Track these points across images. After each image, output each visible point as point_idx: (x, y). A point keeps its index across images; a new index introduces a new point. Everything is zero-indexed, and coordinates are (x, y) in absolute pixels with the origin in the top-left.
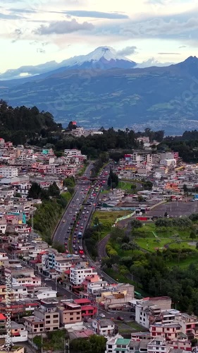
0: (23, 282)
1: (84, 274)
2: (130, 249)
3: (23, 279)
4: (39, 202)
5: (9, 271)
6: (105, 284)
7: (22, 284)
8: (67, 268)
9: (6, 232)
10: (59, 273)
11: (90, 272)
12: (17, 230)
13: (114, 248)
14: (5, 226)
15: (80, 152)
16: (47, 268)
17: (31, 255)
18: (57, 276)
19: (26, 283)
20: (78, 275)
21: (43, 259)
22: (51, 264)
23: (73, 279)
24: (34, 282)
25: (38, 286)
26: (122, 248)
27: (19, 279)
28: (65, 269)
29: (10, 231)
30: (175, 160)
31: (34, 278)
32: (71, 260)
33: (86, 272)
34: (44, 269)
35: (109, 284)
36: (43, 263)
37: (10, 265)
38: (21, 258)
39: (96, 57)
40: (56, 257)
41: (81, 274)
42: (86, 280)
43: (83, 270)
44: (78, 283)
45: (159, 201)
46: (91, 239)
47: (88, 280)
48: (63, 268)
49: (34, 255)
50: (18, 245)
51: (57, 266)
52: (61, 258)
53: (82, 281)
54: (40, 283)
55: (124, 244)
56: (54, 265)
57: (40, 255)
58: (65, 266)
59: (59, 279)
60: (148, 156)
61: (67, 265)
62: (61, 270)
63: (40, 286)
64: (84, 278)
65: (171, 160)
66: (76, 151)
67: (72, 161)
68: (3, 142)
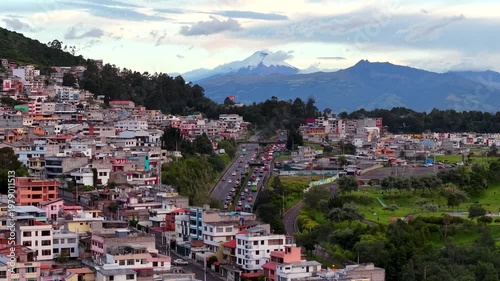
0: (131, 262)
1: (266, 246)
2: (346, 218)
3: (129, 256)
4: (178, 154)
5: (100, 240)
6: (315, 267)
7: (126, 266)
8: (228, 237)
9: (108, 183)
10: (211, 247)
11: (280, 242)
12: (130, 180)
13: (313, 219)
14: (108, 171)
15: (241, 118)
16: (185, 239)
17: (154, 219)
18: (208, 254)
19: (138, 265)
20: (255, 248)
21: (178, 222)
22: (194, 231)
23: (242, 257)
24: (155, 264)
25: (163, 272)
26: (331, 217)
27: (121, 257)
28: (224, 240)
29: (117, 182)
30: (378, 129)
31: (154, 255)
32: (236, 222)
33: (271, 242)
34: (180, 241)
35: (324, 267)
36: (179, 230)
37: (103, 231)
38: (133, 224)
39: (254, 64)
40: (204, 215)
41: (260, 247)
42: (273, 258)
43: (266, 238)
44: (253, 266)
45: (373, 165)
46: (271, 205)
47: (277, 259)
48: (219, 236)
49: (160, 218)
50: (128, 201)
51: (208, 232)
52: (216, 217)
53: (263, 262)
54: (168, 266)
55: (335, 210)
56: (200, 233)
57: (171, 216)
58: (225, 233)
59: (212, 260)
60: (340, 122)
61: (229, 230)
62: (215, 242)
63: (167, 272)
64: (268, 255)
65: (372, 128)
66: (236, 116)
67: (231, 125)
68: (132, 105)
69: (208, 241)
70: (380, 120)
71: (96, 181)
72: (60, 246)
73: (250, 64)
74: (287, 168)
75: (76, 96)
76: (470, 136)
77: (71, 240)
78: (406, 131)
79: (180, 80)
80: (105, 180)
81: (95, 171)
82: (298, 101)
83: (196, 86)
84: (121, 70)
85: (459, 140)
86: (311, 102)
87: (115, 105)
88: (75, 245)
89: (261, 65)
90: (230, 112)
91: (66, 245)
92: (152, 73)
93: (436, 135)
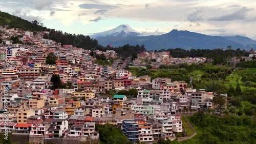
8: (114, 72)
11: (127, 72)
15: (115, 51)
16: (103, 73)
18: (109, 76)
20: (121, 73)
21: (101, 70)
22: (105, 71)
23: (118, 76)
29: (82, 62)
30: (168, 56)
33: (125, 72)
35: (137, 77)
39: (119, 31)
40: (108, 67)
43: (123, 71)
48: (112, 72)
51: (109, 71)
52: (111, 67)
53: (122, 77)
56: (107, 71)
57: (99, 69)
60: (153, 53)
61: (114, 70)
64: (124, 75)
65: (166, 55)
66: (113, 51)
67: (111, 53)
68: (71, 46)
69: (109, 73)
70: (169, 52)
71: (76, 62)
72: (73, 73)
73: (117, 31)
74: (131, 65)
75: (51, 43)
76: (204, 59)
77: (76, 72)
78: (179, 57)
79: (88, 37)
80: (78, 62)
81: (76, 59)
82: (138, 45)
83: (95, 40)
84: (64, 33)
85: (199, 60)
86: (143, 46)
87: (66, 46)
88: (77, 73)
89: (123, 32)
90: (110, 49)
91: (75, 73)
92: (77, 34)
93: (191, 58)
